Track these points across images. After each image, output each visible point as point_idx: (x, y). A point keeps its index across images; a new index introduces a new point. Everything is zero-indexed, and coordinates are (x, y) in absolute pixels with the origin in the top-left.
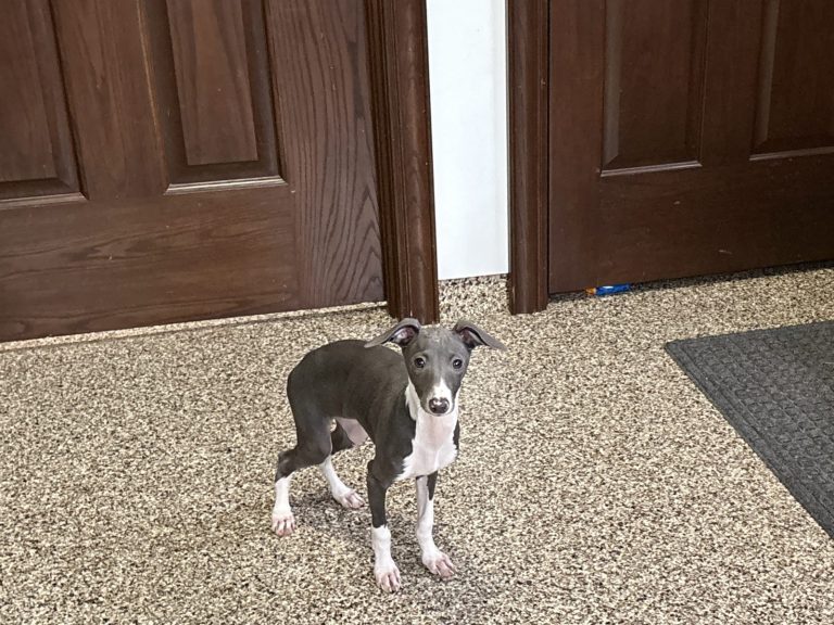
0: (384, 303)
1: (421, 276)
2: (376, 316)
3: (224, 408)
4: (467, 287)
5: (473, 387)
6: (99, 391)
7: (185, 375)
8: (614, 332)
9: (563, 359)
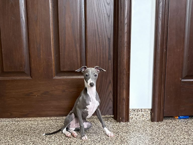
0: (113, 116)
1: (124, 107)
2: (110, 119)
3: (58, 141)
4: (138, 112)
5: (140, 141)
6: (24, 133)
7: (50, 131)
8: (186, 129)
9: (171, 135)
